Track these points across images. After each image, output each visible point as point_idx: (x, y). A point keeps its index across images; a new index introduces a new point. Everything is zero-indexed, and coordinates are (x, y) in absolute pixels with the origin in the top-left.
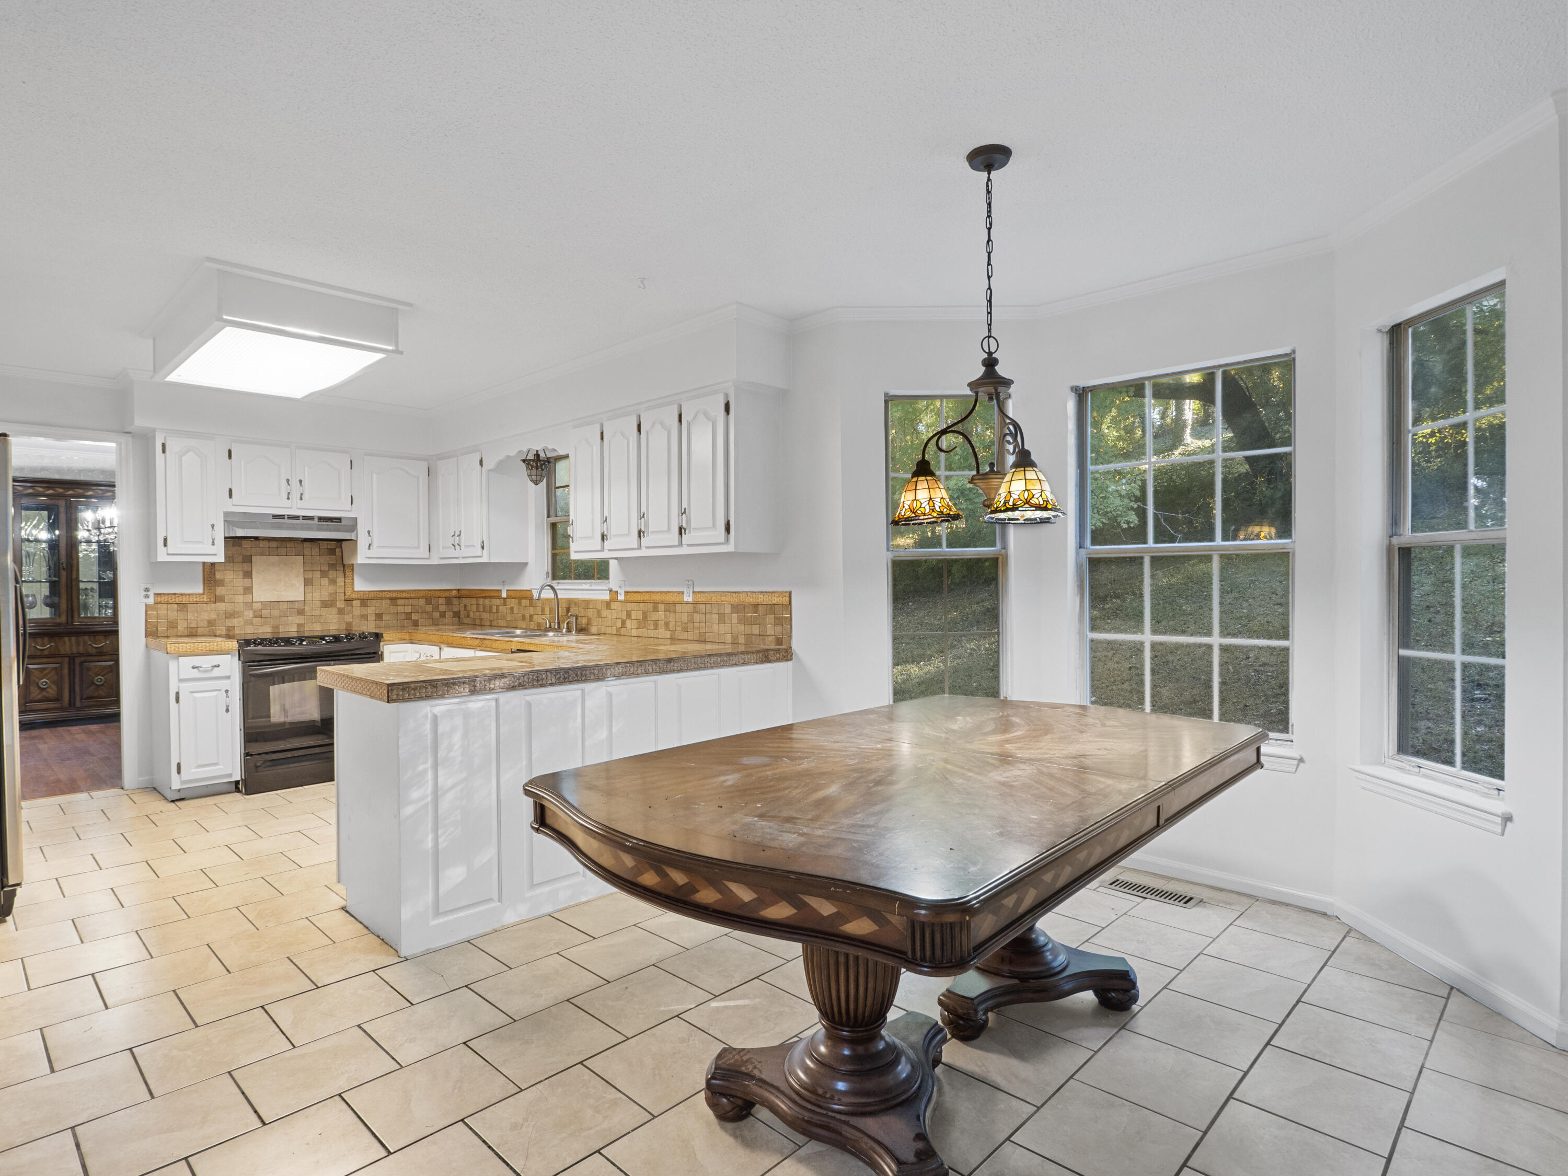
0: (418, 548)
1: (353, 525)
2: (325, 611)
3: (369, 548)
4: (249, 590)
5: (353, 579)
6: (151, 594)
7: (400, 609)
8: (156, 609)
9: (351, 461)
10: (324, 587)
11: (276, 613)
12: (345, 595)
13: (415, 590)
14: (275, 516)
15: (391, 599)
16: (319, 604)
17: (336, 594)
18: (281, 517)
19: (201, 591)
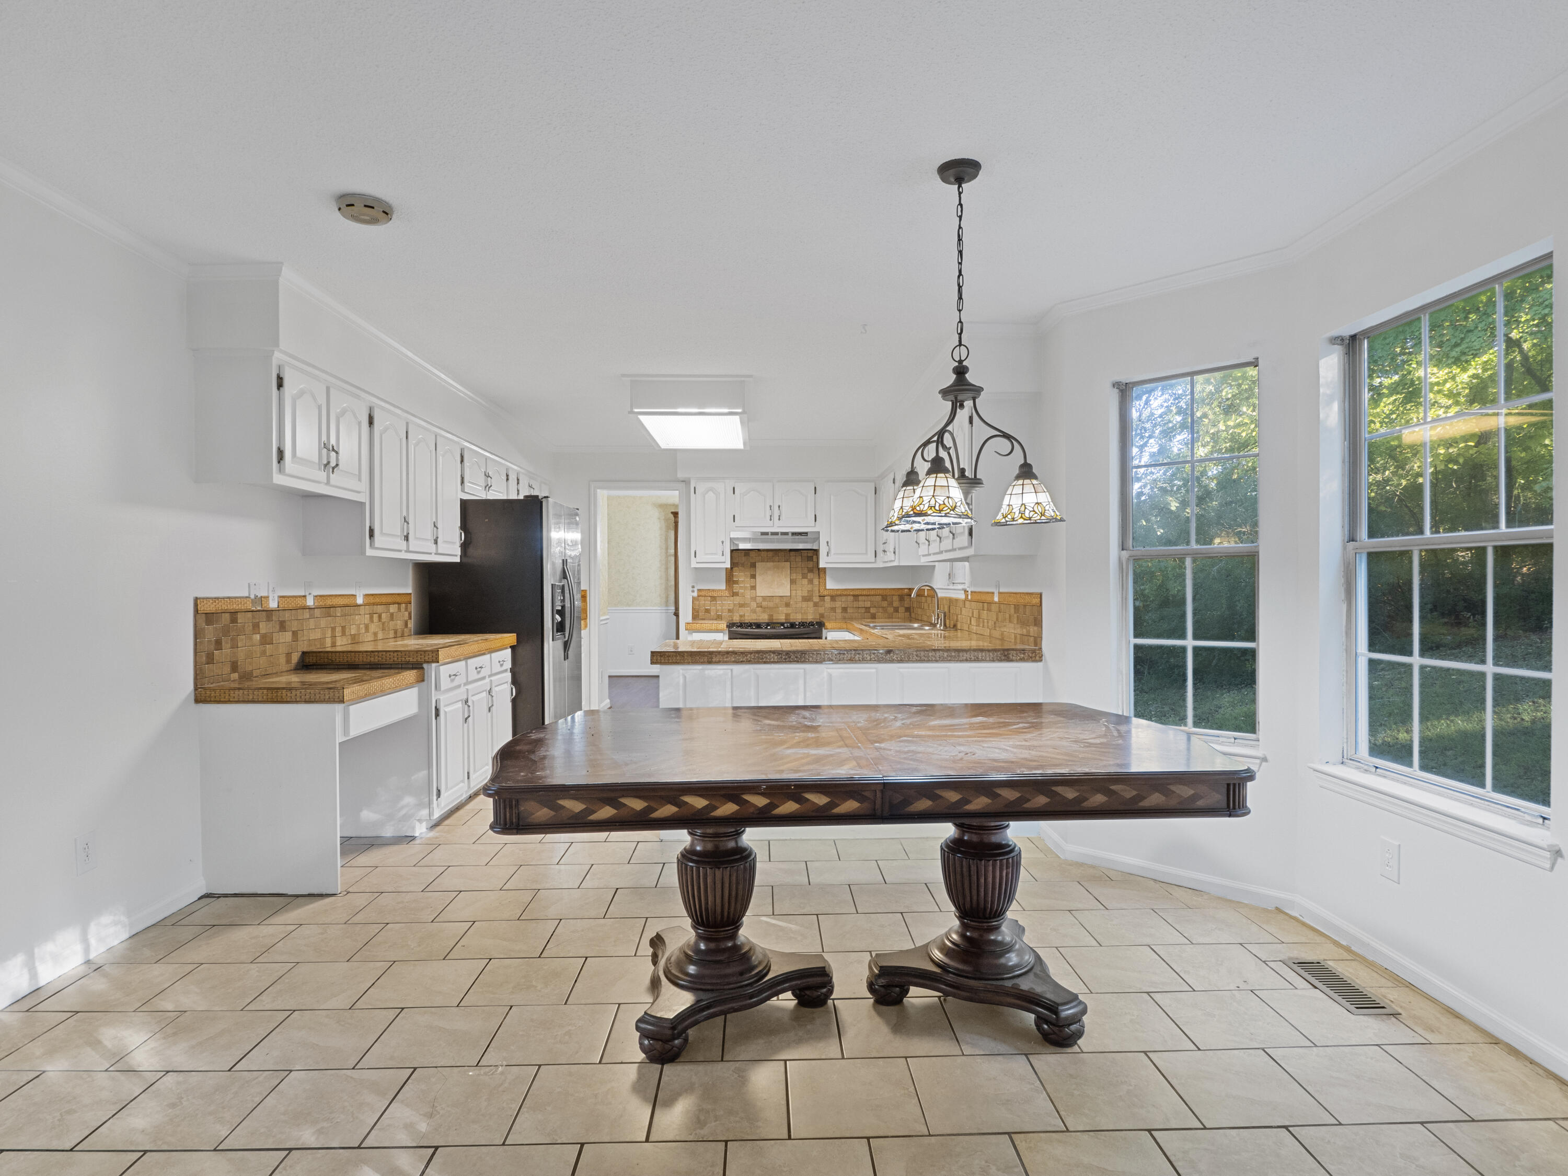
0: (866, 554)
1: (816, 537)
2: (804, 604)
3: (828, 555)
4: (753, 588)
5: (825, 580)
6: (695, 589)
7: (861, 604)
8: (698, 600)
9: (815, 488)
10: (804, 587)
11: (771, 604)
12: (819, 592)
13: (874, 589)
14: (763, 534)
15: (854, 596)
16: (800, 599)
17: (812, 591)
18: (766, 534)
19: (725, 588)
